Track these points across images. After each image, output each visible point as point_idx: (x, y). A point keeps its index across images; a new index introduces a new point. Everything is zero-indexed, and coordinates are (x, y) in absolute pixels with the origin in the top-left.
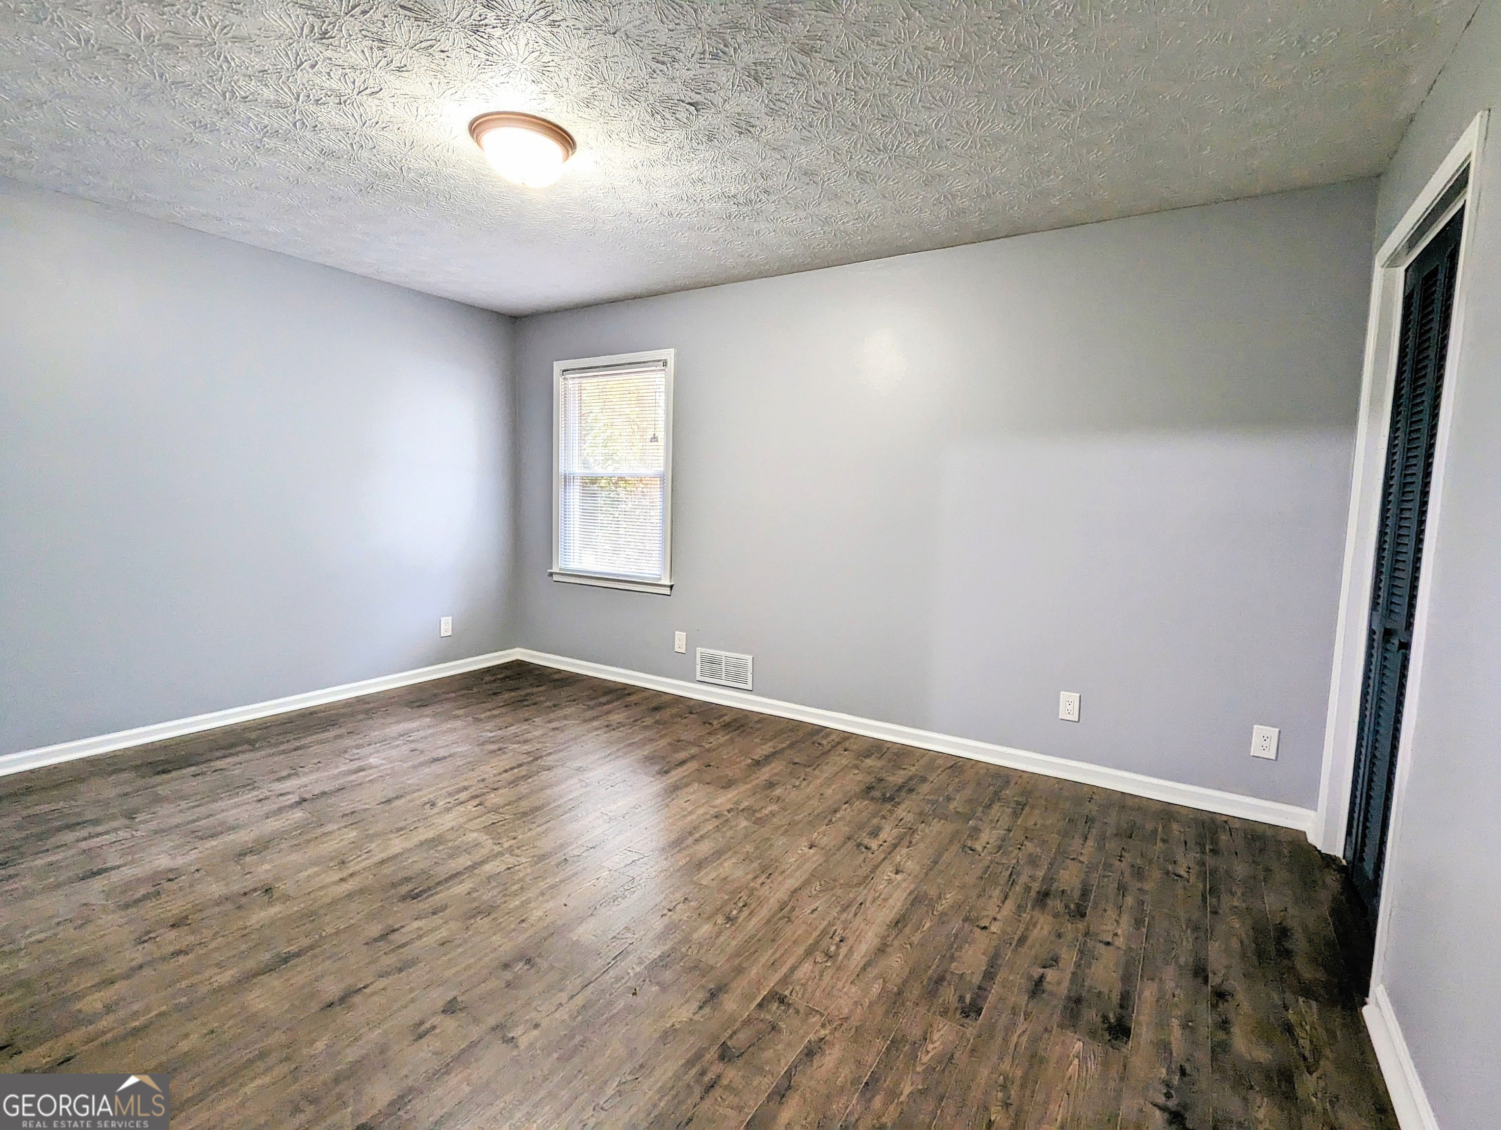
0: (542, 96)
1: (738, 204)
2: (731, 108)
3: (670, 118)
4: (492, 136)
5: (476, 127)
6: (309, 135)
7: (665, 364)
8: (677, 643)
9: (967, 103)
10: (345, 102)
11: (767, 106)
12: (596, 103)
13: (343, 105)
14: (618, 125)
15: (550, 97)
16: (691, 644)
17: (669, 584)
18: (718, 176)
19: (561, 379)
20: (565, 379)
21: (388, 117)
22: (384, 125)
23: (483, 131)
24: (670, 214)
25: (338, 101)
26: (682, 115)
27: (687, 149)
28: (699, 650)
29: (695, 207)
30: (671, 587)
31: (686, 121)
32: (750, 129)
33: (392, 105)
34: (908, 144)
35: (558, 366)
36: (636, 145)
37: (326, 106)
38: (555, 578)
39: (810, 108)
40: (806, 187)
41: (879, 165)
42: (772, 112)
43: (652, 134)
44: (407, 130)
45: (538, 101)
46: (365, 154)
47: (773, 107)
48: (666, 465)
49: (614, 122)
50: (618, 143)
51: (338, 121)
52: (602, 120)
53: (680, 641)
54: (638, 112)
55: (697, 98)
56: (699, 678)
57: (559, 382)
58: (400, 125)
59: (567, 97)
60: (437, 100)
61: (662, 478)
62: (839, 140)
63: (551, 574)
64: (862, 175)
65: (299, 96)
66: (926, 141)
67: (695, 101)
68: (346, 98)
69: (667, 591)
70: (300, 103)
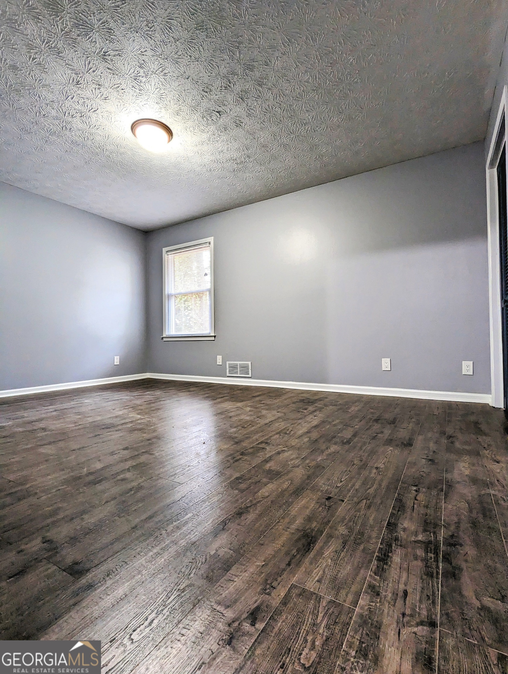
0: (160, 110)
1: (237, 164)
2: (233, 114)
3: (209, 119)
4: (141, 129)
5: (133, 127)
6: (67, 133)
7: (210, 243)
8: (218, 361)
9: (323, 108)
10: (83, 116)
11: (246, 112)
12: (181, 113)
13: (82, 118)
14: (190, 123)
15: (163, 110)
16: (224, 361)
17: (213, 335)
18: (229, 149)
19: (166, 255)
20: (167, 255)
21: (100, 123)
22: (98, 127)
23: (137, 127)
24: (211, 170)
25: (80, 116)
26: (214, 118)
27: (216, 135)
28: (228, 363)
29: (220, 166)
30: (215, 336)
31: (215, 120)
32: (241, 124)
33: (101, 117)
34: (302, 130)
35: (164, 250)
36: (196, 134)
37: (75, 118)
38: (164, 340)
39: (263, 113)
40: (264, 153)
41: (292, 141)
42: (249, 115)
43: (202, 128)
44: (107, 129)
45: (158, 113)
46: (90, 142)
47: (249, 113)
48: (211, 285)
49: (188, 122)
50: (189, 133)
51: (80, 126)
52: (183, 121)
53: (219, 360)
54: (197, 116)
55: (220, 109)
56: (228, 375)
57: (165, 256)
58: (104, 127)
59: (170, 110)
60: (119, 113)
61: (210, 290)
62: (275, 129)
63: (163, 338)
64: (285, 146)
65: (65, 113)
66: (308, 128)
67: (219, 110)
68: (84, 114)
69: (213, 339)
70: (66, 117)
